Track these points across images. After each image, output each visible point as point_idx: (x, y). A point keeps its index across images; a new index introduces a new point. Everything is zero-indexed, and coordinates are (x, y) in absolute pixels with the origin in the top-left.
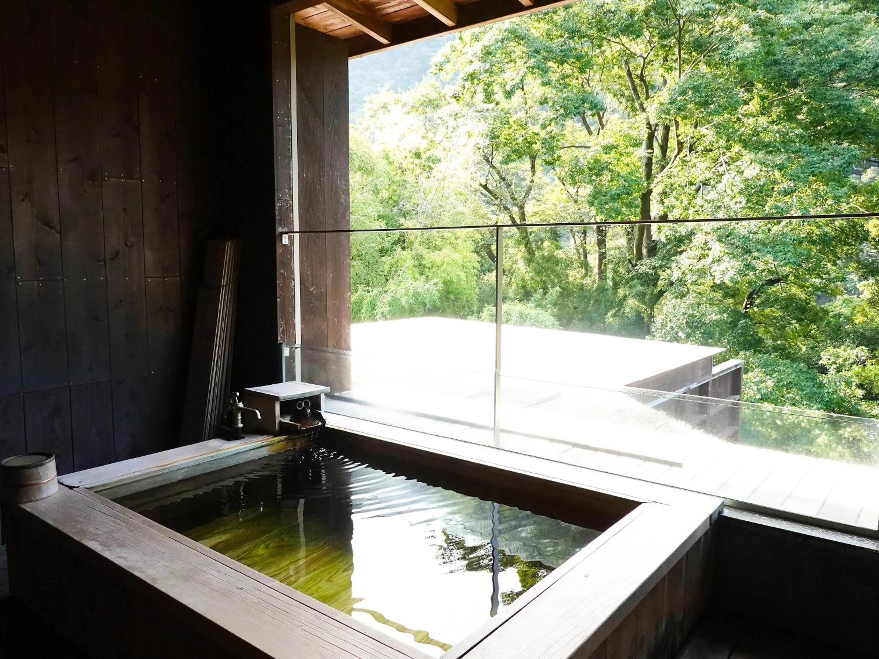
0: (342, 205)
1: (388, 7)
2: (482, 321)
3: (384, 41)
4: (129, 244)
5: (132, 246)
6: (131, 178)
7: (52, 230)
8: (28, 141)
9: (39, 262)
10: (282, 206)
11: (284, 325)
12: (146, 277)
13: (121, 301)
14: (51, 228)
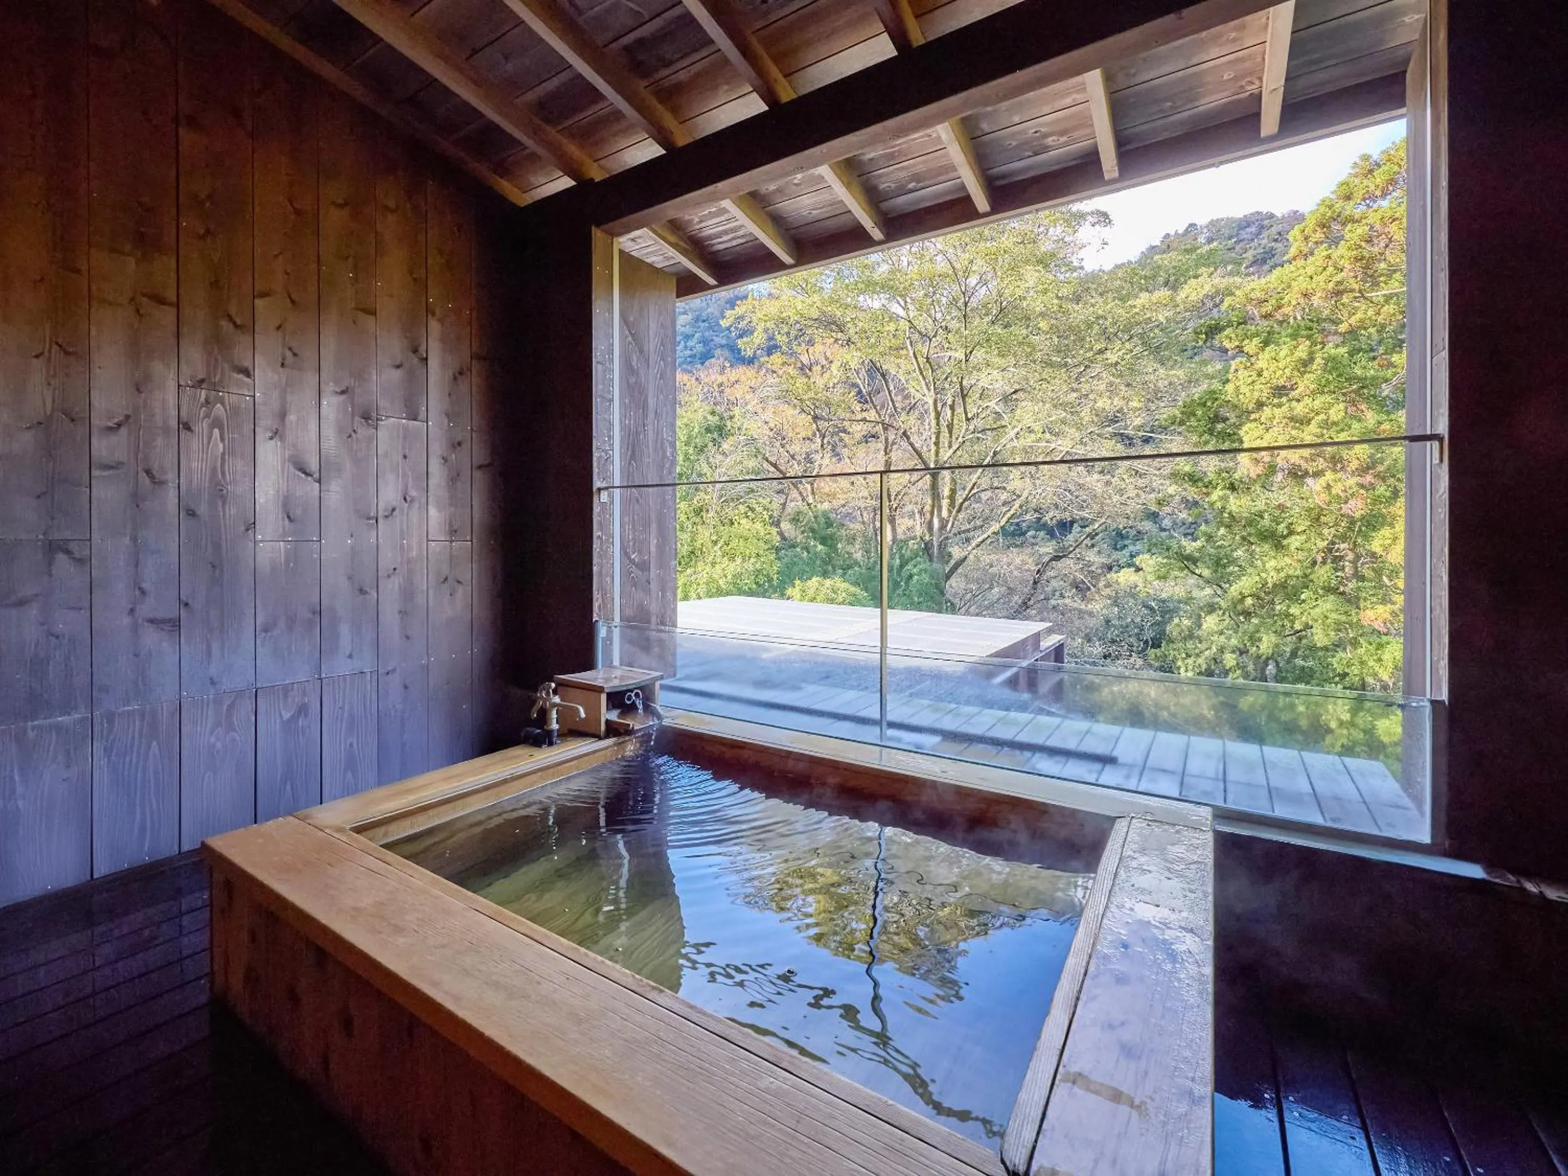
0: (668, 458)
1: (720, 243)
2: (788, 599)
3: (711, 281)
4: (408, 499)
5: (412, 501)
6: (415, 419)
7: (310, 478)
8: (283, 365)
9: (289, 517)
10: (601, 457)
11: (600, 600)
12: (428, 541)
13: (395, 569)
14: (307, 474)
